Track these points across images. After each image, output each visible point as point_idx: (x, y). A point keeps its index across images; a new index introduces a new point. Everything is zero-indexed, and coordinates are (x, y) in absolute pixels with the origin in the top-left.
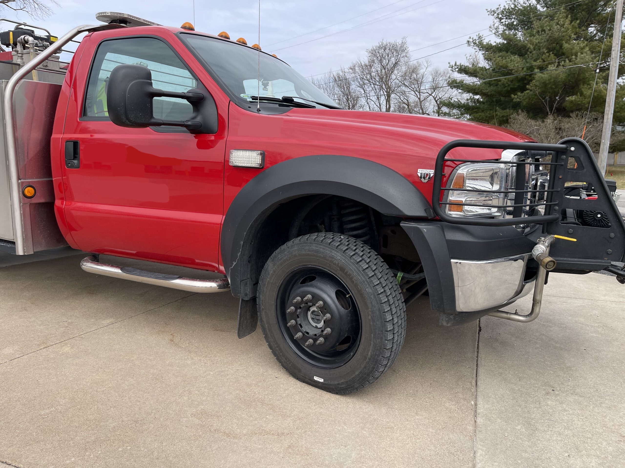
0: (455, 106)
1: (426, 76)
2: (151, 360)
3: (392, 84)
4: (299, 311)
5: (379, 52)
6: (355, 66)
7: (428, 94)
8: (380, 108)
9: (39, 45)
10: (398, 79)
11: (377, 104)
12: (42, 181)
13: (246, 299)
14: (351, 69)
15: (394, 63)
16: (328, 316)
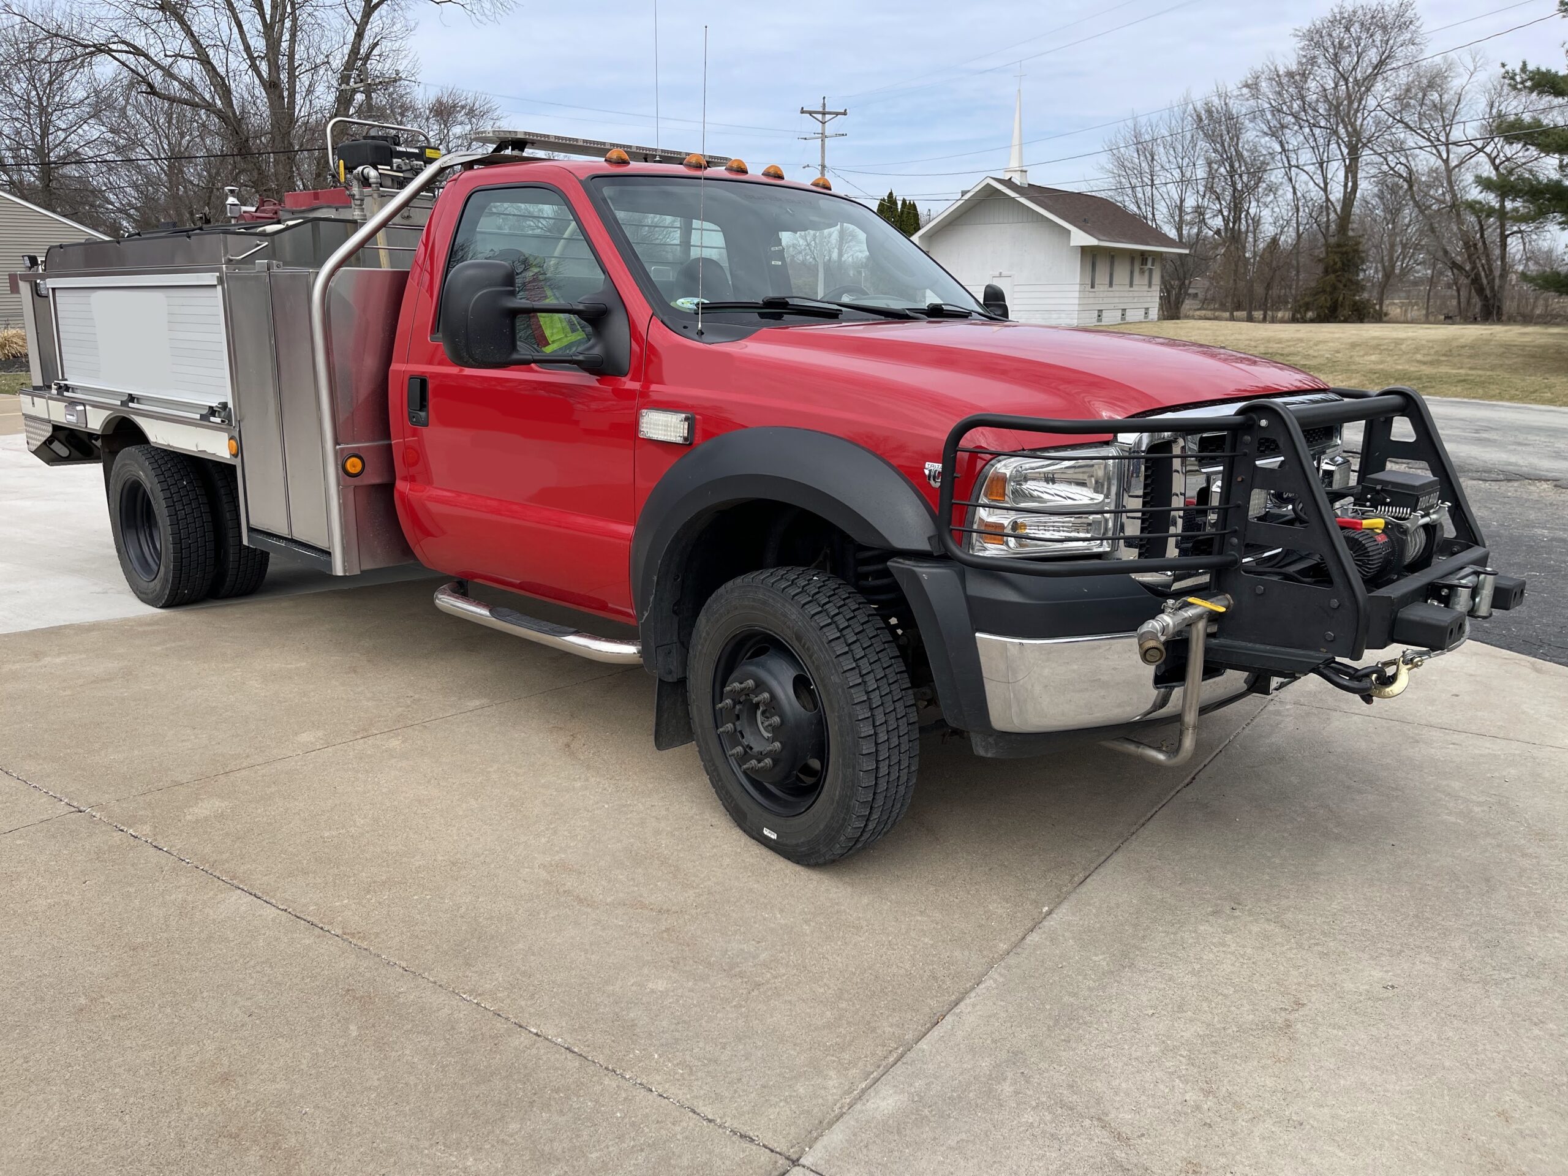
0: (1520, 191)
1: (1469, 97)
2: (517, 775)
3: (1365, 122)
4: (738, 707)
5: (1330, 35)
6: (1258, 78)
7: (1473, 149)
8: (1325, 190)
9: (404, 168)
10: (1383, 107)
11: (1317, 181)
12: (377, 446)
13: (670, 679)
14: (1247, 86)
15: (1375, 61)
16: (776, 719)
